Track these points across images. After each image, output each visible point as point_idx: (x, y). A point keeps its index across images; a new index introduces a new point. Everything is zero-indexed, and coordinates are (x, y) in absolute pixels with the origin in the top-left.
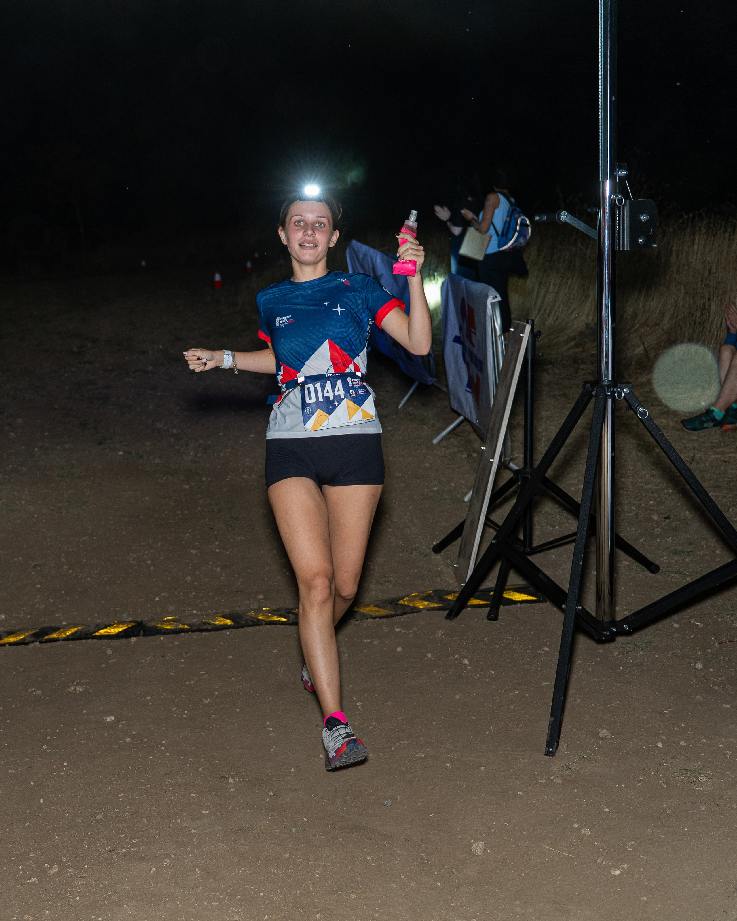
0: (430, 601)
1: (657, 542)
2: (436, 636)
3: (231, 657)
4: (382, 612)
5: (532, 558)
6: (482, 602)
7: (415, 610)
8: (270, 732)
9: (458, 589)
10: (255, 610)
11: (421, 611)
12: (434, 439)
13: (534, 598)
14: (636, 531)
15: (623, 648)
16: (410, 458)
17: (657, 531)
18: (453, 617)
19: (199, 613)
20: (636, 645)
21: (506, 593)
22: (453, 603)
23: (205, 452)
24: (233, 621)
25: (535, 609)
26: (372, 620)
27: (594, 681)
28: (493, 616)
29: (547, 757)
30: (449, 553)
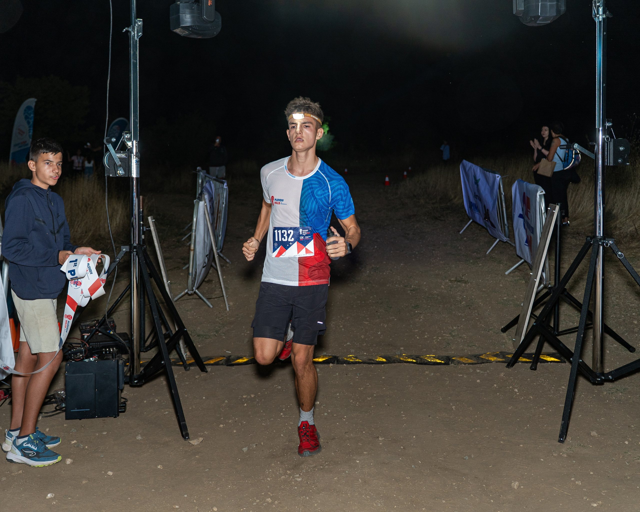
0: (497, 357)
1: (636, 336)
2: (500, 376)
3: (384, 378)
4: (470, 361)
5: (559, 337)
6: (528, 360)
7: (489, 362)
8: (405, 417)
9: (514, 352)
10: (398, 355)
11: (492, 362)
12: (506, 272)
13: (559, 360)
14: (623, 329)
15: (610, 390)
16: (491, 281)
17: (636, 330)
18: (511, 367)
19: (367, 354)
20: (617, 390)
21: (542, 356)
22: (510, 359)
23: (375, 272)
24: (386, 360)
25: (558, 366)
26: (464, 365)
27: (591, 406)
28: (533, 368)
29: (559, 443)
30: (510, 333)
